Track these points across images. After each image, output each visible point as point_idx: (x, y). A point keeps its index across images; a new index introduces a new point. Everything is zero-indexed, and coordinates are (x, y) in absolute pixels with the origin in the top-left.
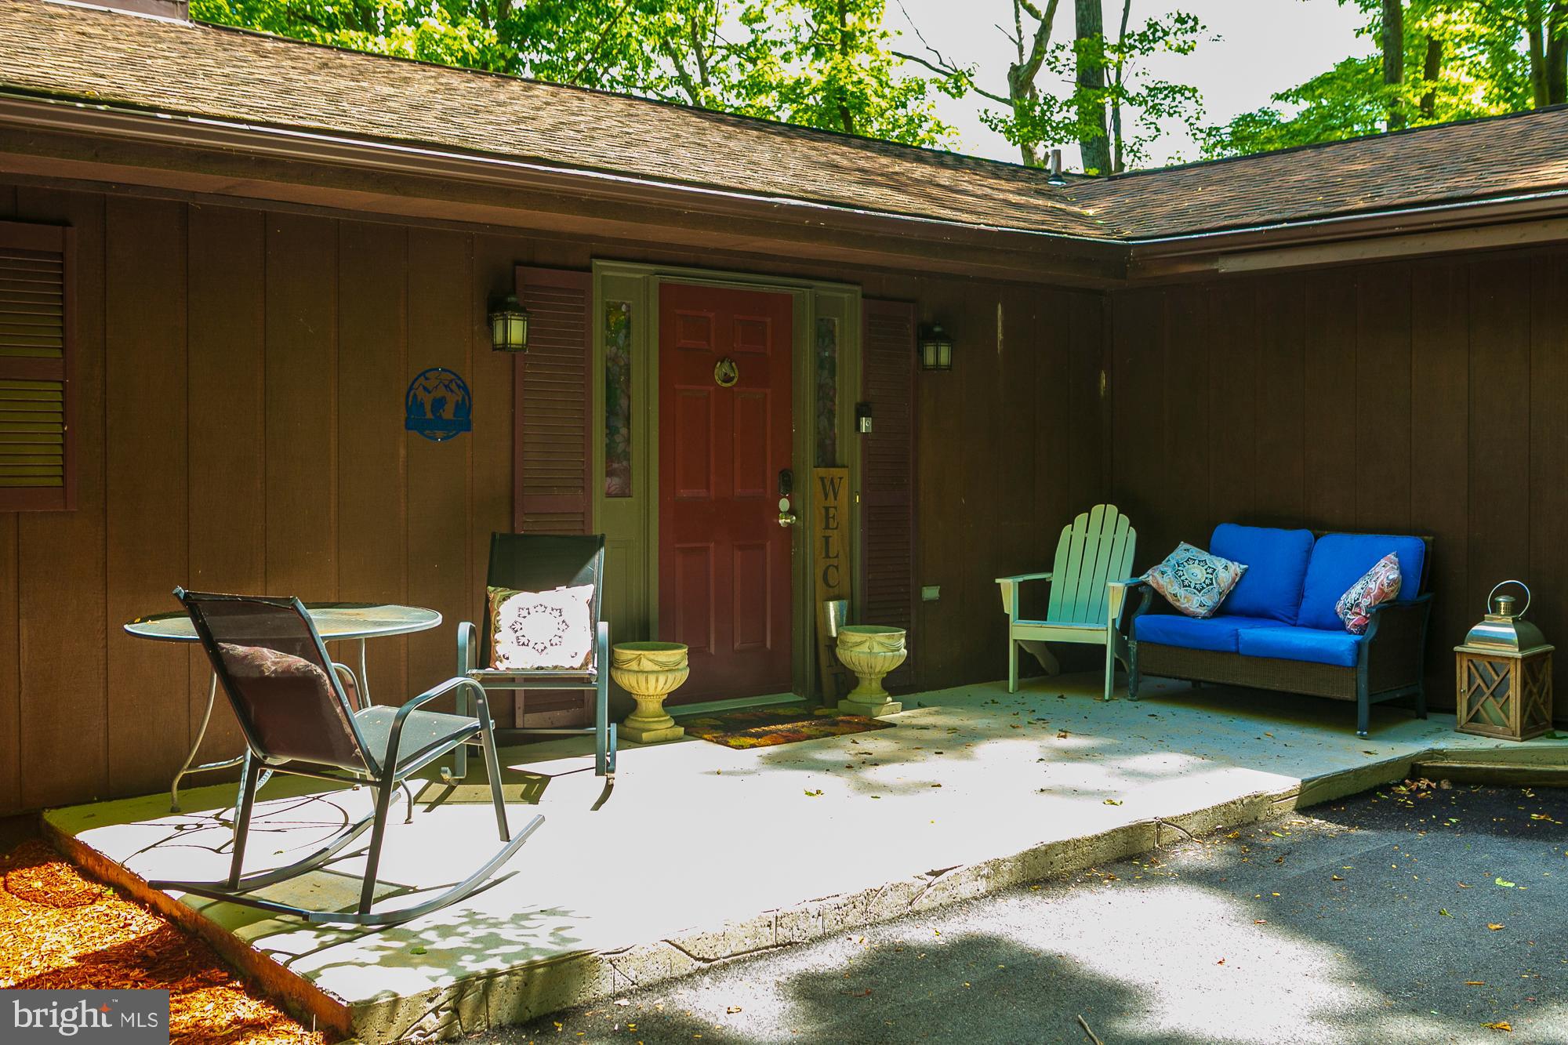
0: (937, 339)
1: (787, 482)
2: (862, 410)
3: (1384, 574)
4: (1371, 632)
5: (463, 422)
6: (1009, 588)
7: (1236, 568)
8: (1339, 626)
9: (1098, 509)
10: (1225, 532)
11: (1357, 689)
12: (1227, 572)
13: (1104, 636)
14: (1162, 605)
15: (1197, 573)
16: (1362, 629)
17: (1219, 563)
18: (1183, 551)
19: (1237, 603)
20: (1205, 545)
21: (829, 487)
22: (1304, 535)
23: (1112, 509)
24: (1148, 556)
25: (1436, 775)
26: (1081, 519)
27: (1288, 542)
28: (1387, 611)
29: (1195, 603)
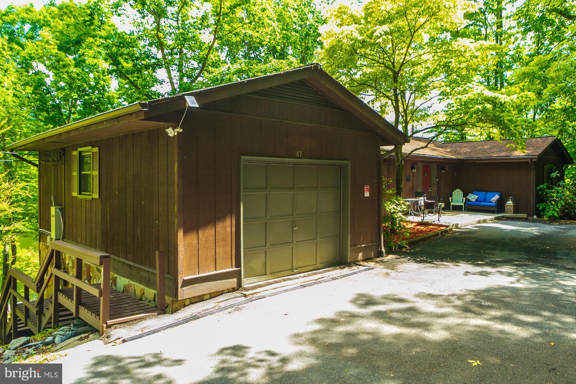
0: (444, 170)
1: (430, 186)
2: (437, 178)
3: (497, 197)
4: (497, 203)
5: (409, 180)
6: (450, 198)
7: (477, 196)
8: (492, 202)
9: (457, 189)
10: (474, 192)
11: (495, 209)
12: (476, 197)
13: (463, 204)
14: (469, 200)
15: (473, 197)
16: (495, 203)
17: (475, 196)
18: (470, 194)
19: (478, 200)
20: (472, 194)
21: (434, 186)
22: (485, 193)
23: (459, 190)
24: (465, 195)
25: (505, 217)
26: (455, 191)
27: (483, 194)
28: (498, 201)
29: (473, 200)
